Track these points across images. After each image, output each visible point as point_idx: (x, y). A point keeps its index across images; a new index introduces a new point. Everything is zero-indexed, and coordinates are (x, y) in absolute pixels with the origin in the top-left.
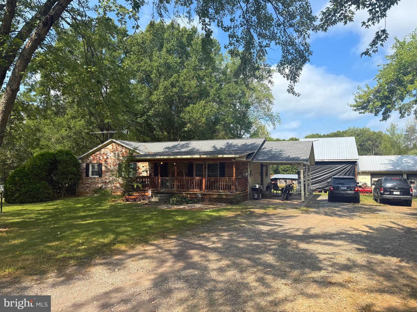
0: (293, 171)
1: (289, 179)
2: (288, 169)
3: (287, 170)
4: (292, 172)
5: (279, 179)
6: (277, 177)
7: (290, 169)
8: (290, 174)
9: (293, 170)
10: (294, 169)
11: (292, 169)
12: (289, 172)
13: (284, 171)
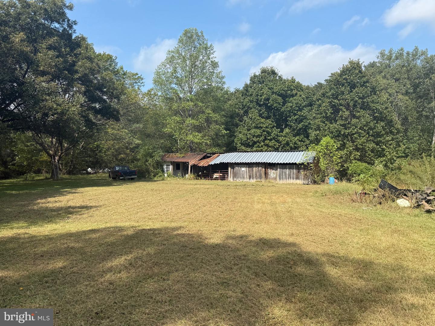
0: (267, 145)
1: (258, 164)
2: (255, 139)
3: (255, 143)
4: (266, 148)
5: (233, 165)
6: (225, 161)
7: (262, 138)
8: (261, 151)
9: (267, 142)
10: (271, 140)
11: (266, 139)
12: (258, 146)
13: (247, 145)
